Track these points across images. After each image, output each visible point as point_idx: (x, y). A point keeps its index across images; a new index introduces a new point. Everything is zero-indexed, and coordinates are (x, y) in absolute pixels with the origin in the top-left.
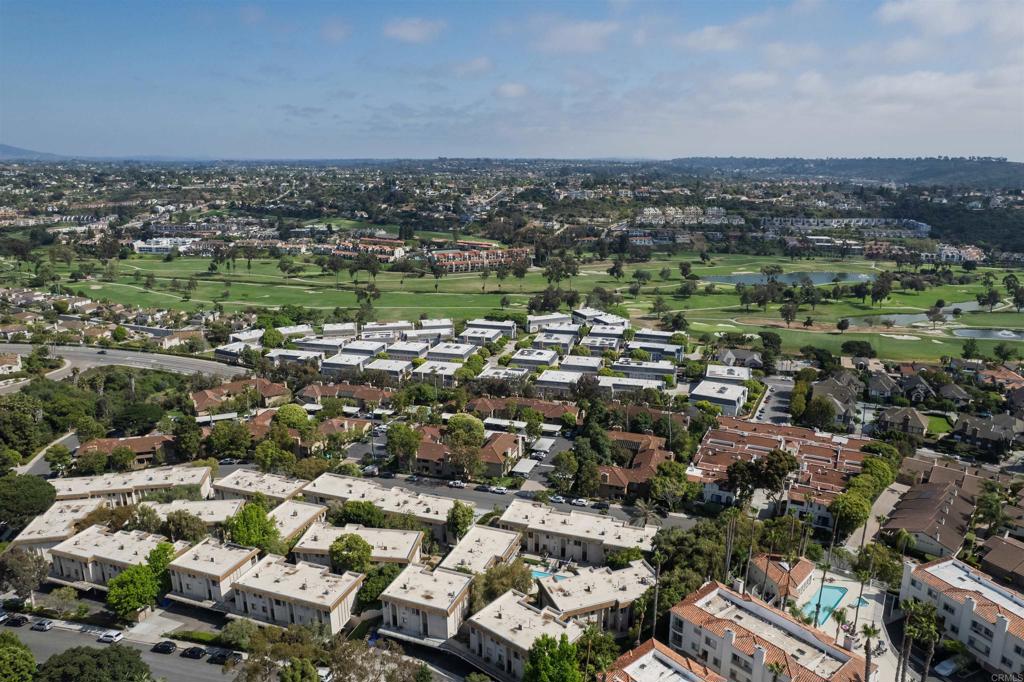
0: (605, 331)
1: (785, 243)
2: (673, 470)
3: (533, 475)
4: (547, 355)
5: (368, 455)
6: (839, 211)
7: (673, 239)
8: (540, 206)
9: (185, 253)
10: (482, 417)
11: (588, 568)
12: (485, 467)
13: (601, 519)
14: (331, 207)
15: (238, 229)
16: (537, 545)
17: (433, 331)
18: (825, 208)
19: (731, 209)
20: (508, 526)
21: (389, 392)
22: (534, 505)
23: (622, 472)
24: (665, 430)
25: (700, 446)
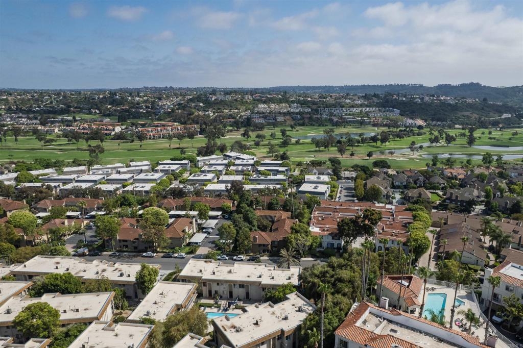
0: (243, 163)
1: (333, 120)
2: (302, 229)
3: (204, 243)
4: (210, 176)
5: (81, 241)
6: (356, 105)
7: (275, 119)
8: (201, 104)
10: (168, 210)
11: (255, 305)
12: (169, 241)
13: (257, 266)
14: (76, 108)
15: (12, 120)
16: (210, 292)
17: (137, 168)
18: (350, 103)
19: (303, 104)
20: (186, 280)
21: (101, 201)
22: (205, 262)
23: (266, 235)
24: (290, 207)
25: (312, 216)
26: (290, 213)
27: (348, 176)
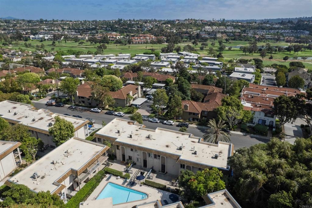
0: (190, 58)
1: (255, 37)
3: (142, 106)
4: (165, 64)
6: (274, 28)
7: (216, 35)
8: (169, 26)
9: (47, 39)
12: (114, 101)
14: (100, 27)
18: (269, 26)
19: (235, 27)
22: (128, 123)
23: (197, 105)
24: (222, 84)
25: (242, 93)
26: (222, 89)
27: (269, 71)
